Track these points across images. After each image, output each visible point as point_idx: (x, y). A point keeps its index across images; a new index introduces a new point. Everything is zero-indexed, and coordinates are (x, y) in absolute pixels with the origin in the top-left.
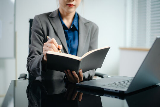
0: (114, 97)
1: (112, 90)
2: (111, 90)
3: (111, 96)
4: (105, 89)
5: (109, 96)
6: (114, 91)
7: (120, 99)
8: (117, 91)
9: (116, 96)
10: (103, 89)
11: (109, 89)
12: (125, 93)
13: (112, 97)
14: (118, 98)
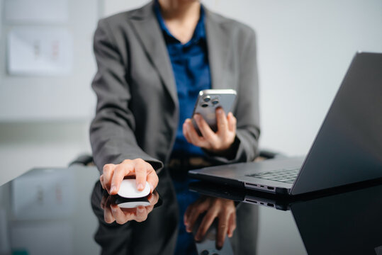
0: (266, 204)
1: (262, 186)
3: (259, 202)
4: (248, 184)
5: (255, 202)
6: (266, 189)
8: (272, 188)
9: (270, 202)
10: (242, 184)
11: (256, 185)
12: (290, 193)
13: (262, 204)
14: (275, 205)
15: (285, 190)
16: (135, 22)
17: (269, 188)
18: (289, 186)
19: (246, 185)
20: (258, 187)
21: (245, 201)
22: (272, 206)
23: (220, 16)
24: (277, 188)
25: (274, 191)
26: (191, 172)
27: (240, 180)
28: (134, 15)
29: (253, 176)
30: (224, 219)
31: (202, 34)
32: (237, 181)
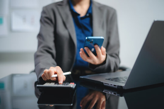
0: (113, 93)
3: (110, 92)
15: (121, 87)
16: (59, 7)
17: (114, 85)
18: (123, 85)
19: (104, 84)
20: (110, 85)
21: (104, 92)
24: (118, 86)
25: (116, 87)
26: (81, 77)
27: (101, 82)
28: (59, 3)
29: (109, 79)
30: (100, 104)
31: (90, 12)
32: (100, 82)
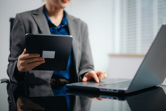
0: (112, 98)
1: (110, 90)
2: (108, 90)
3: (108, 98)
4: (101, 89)
5: (106, 98)
6: (112, 91)
7: (119, 100)
8: (116, 90)
9: (115, 97)
10: (98, 89)
11: (106, 89)
12: (125, 92)
13: (110, 98)
14: (117, 99)
15: (123, 91)
16: (34, 16)
17: (114, 90)
18: (125, 89)
19: (100, 90)
22: (115, 99)
23: (72, 17)
26: (67, 85)
